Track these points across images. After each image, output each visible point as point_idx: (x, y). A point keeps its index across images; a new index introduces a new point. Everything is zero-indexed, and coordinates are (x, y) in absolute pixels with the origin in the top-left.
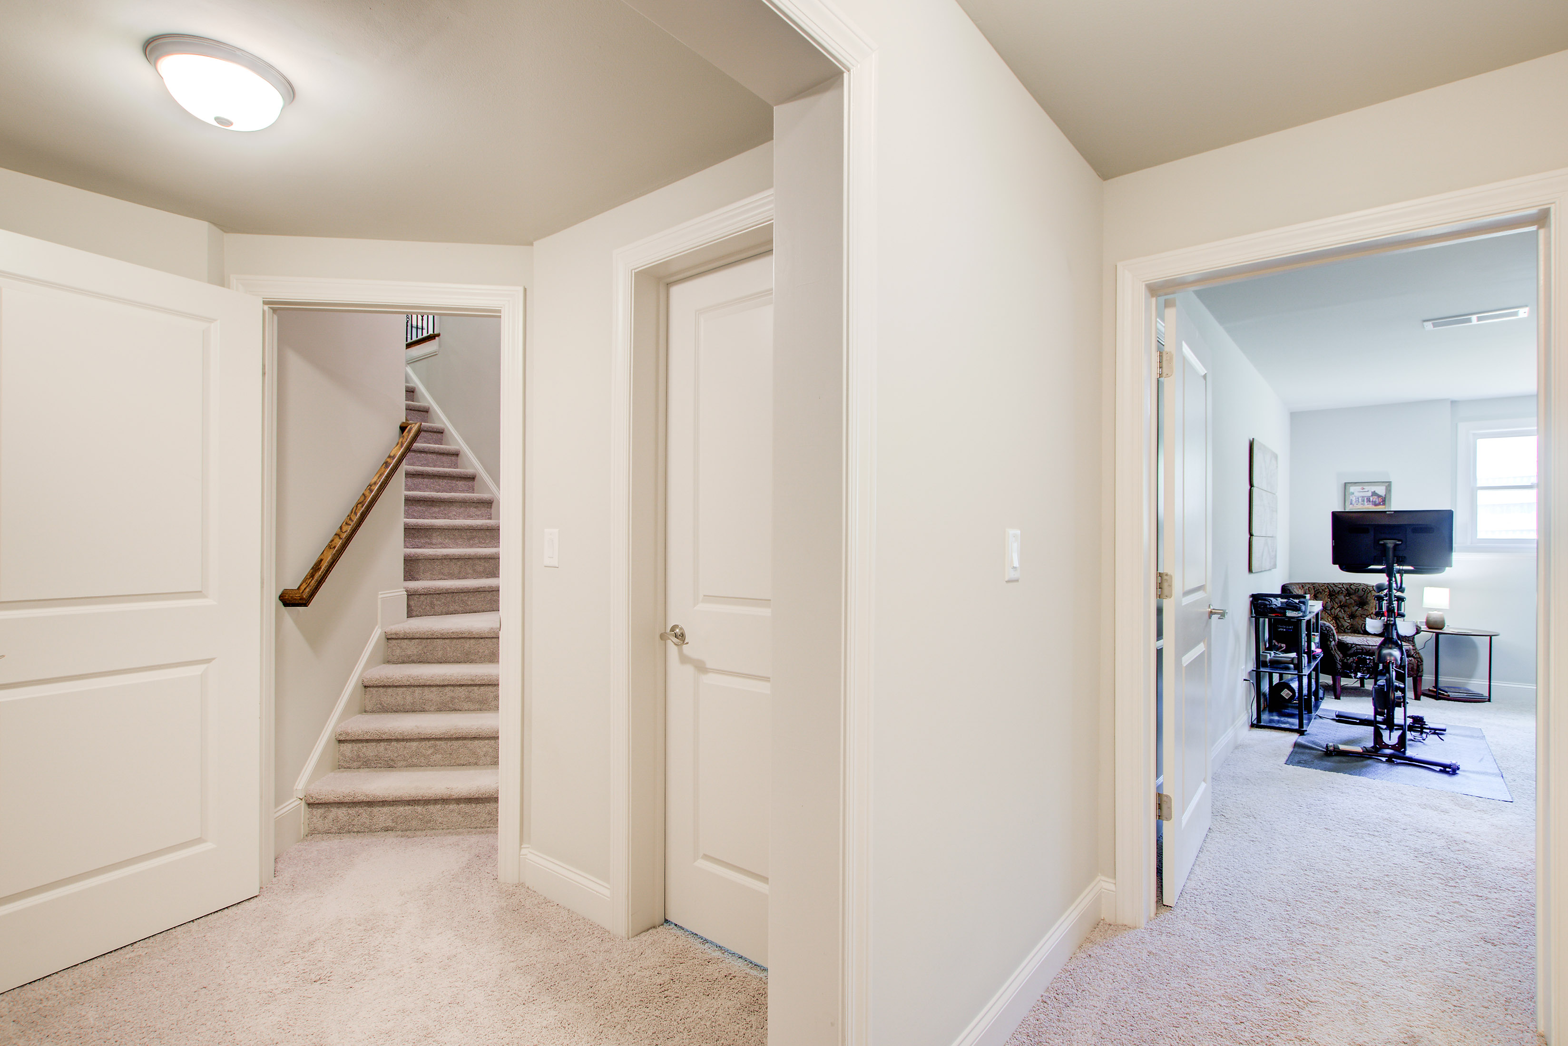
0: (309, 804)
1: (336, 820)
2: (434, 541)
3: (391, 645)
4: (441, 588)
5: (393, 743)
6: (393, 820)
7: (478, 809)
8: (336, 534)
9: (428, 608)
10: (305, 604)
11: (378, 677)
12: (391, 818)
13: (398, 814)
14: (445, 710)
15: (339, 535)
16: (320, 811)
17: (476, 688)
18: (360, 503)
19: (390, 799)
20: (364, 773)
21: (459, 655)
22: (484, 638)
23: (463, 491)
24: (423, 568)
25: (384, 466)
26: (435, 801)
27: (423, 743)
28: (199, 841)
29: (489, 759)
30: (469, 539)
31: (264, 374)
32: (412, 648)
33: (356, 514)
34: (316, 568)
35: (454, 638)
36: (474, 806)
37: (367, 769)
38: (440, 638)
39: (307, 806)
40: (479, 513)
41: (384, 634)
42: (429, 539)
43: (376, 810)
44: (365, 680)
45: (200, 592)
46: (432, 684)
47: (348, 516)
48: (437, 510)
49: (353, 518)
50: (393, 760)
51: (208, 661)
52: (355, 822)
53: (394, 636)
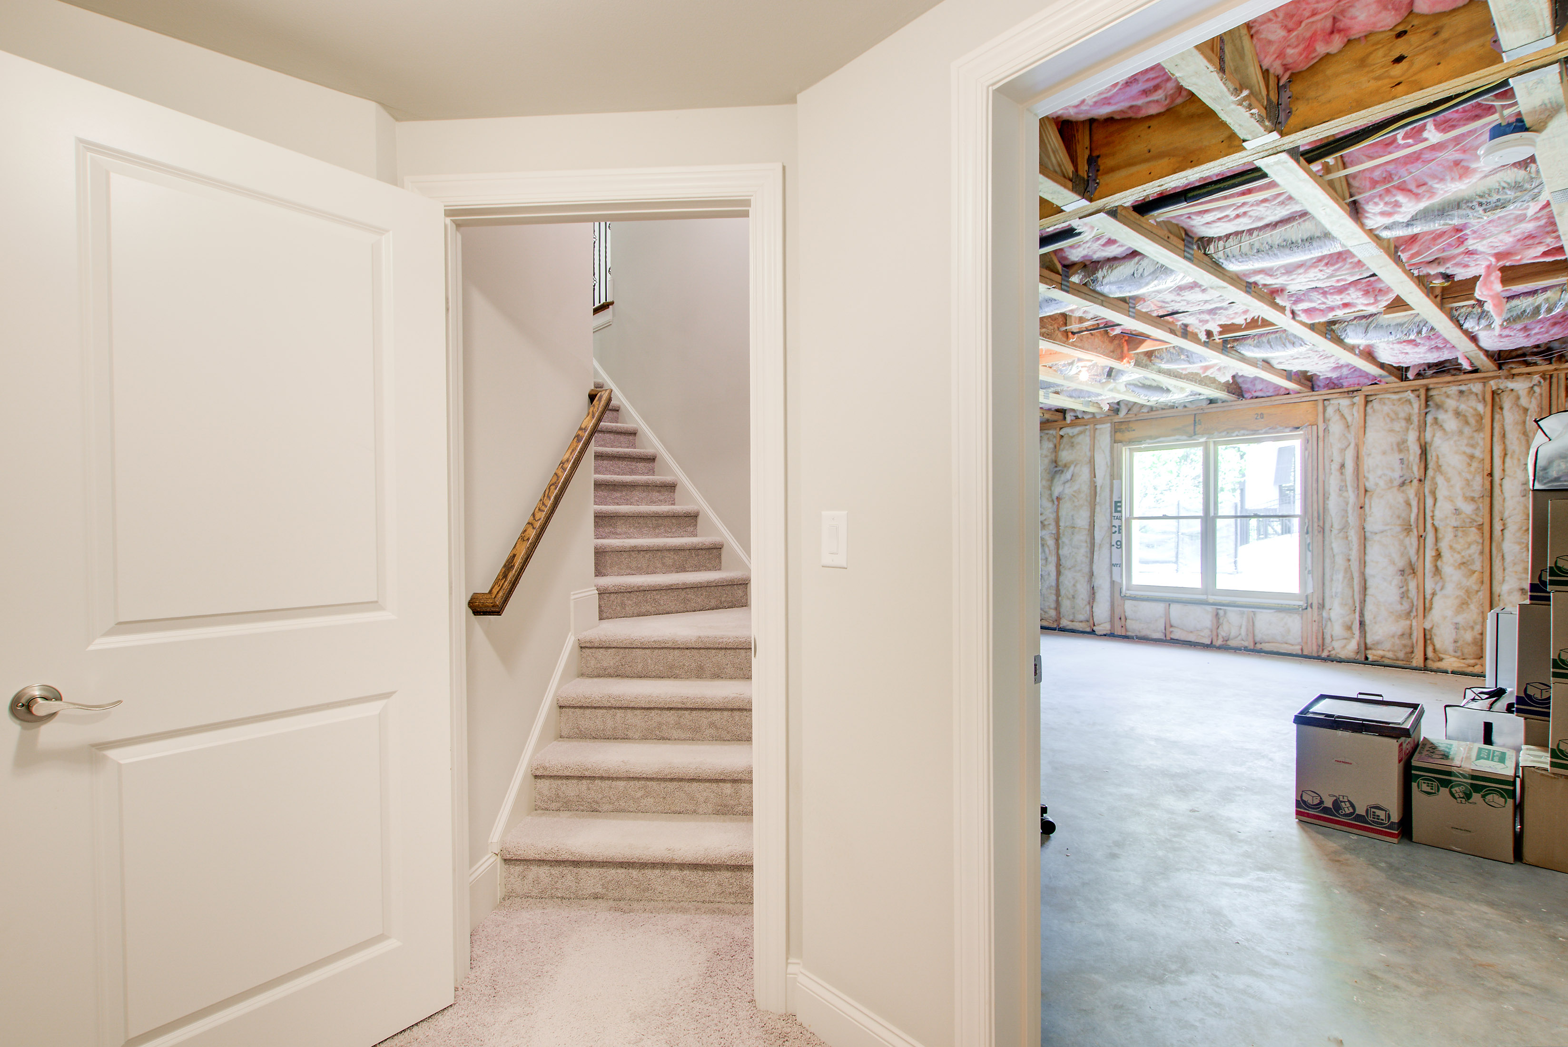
0: (506, 861)
1: (536, 881)
2: (619, 530)
3: (584, 655)
4: (633, 585)
5: (596, 781)
6: (603, 885)
7: (706, 879)
8: (529, 523)
9: (618, 608)
10: (499, 613)
11: (575, 696)
12: (601, 883)
13: (609, 878)
14: (651, 739)
15: (532, 525)
16: (519, 869)
17: (687, 713)
18: (553, 484)
19: (600, 859)
20: (564, 820)
21: (661, 668)
22: (690, 648)
23: (643, 474)
24: (609, 561)
25: (575, 440)
26: (654, 865)
27: (632, 783)
28: (381, 938)
29: (710, 806)
30: (654, 528)
31: (447, 309)
32: (608, 659)
33: (549, 497)
34: (508, 566)
35: (656, 648)
36: (701, 873)
37: (567, 812)
38: (640, 648)
39: (503, 862)
40: (662, 498)
41: (578, 642)
42: (614, 528)
43: (582, 871)
44: (561, 700)
45: (376, 602)
46: (636, 706)
47: (541, 500)
48: (618, 495)
49: (546, 503)
50: (597, 803)
51: (387, 695)
52: (559, 885)
53: (588, 645)
